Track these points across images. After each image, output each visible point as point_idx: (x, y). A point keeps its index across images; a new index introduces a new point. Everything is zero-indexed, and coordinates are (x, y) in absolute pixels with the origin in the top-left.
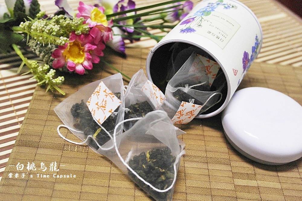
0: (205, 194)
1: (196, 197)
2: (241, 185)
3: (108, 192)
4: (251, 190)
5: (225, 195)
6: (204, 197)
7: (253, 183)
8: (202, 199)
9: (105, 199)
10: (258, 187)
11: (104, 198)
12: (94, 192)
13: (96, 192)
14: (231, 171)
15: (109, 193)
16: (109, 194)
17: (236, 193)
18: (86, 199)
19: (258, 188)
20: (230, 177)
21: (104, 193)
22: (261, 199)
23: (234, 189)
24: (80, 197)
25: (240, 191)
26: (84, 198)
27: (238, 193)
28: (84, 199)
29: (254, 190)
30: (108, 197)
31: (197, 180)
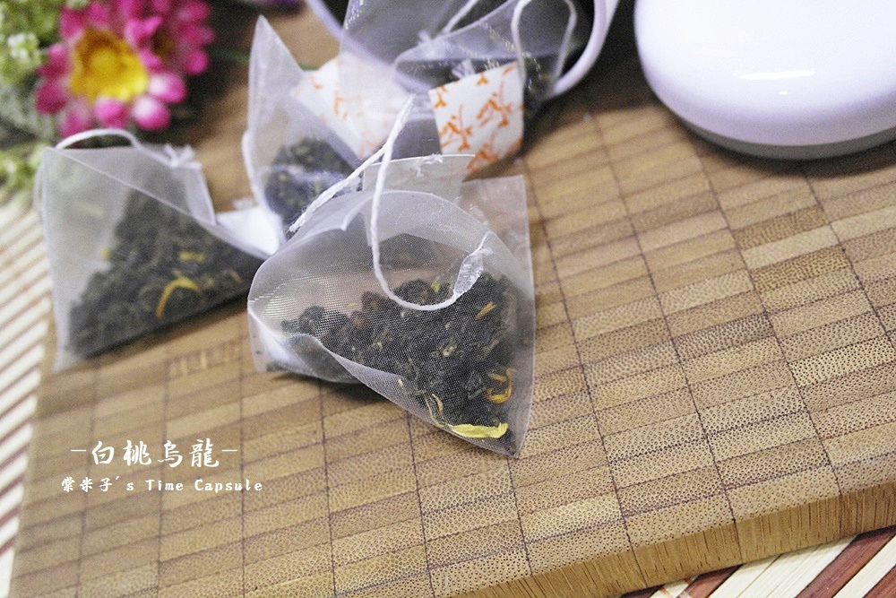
0: (647, 344)
1: (618, 368)
2: (775, 262)
3: (325, 458)
4: (814, 266)
5: (721, 319)
6: (647, 356)
7: (820, 238)
8: (640, 366)
9: (321, 484)
10: (840, 244)
11: (316, 482)
12: (282, 476)
13: (287, 474)
14: (728, 228)
15: (329, 461)
16: (331, 463)
17: (762, 296)
18: (261, 504)
19: (841, 247)
20: (727, 252)
21: (315, 466)
22: (860, 283)
23: (751, 287)
24: (243, 506)
25: (774, 286)
26: (255, 506)
27: (769, 296)
28: (255, 510)
29: (827, 263)
30: (327, 474)
31: (611, 306)
